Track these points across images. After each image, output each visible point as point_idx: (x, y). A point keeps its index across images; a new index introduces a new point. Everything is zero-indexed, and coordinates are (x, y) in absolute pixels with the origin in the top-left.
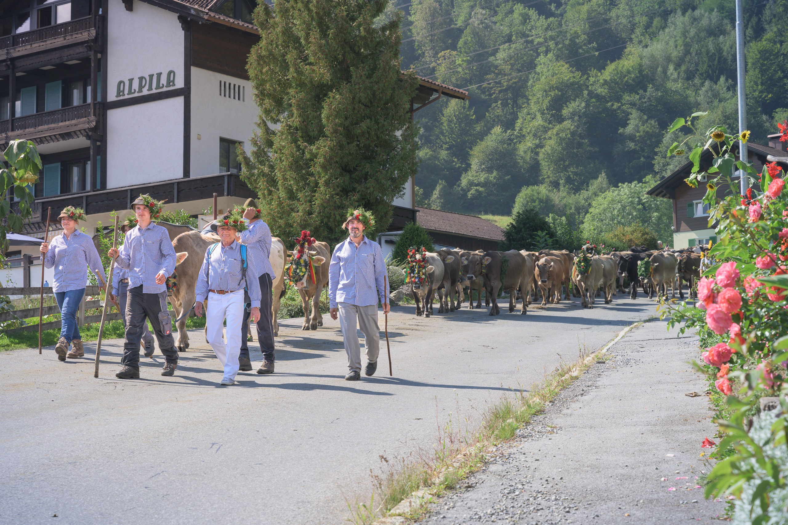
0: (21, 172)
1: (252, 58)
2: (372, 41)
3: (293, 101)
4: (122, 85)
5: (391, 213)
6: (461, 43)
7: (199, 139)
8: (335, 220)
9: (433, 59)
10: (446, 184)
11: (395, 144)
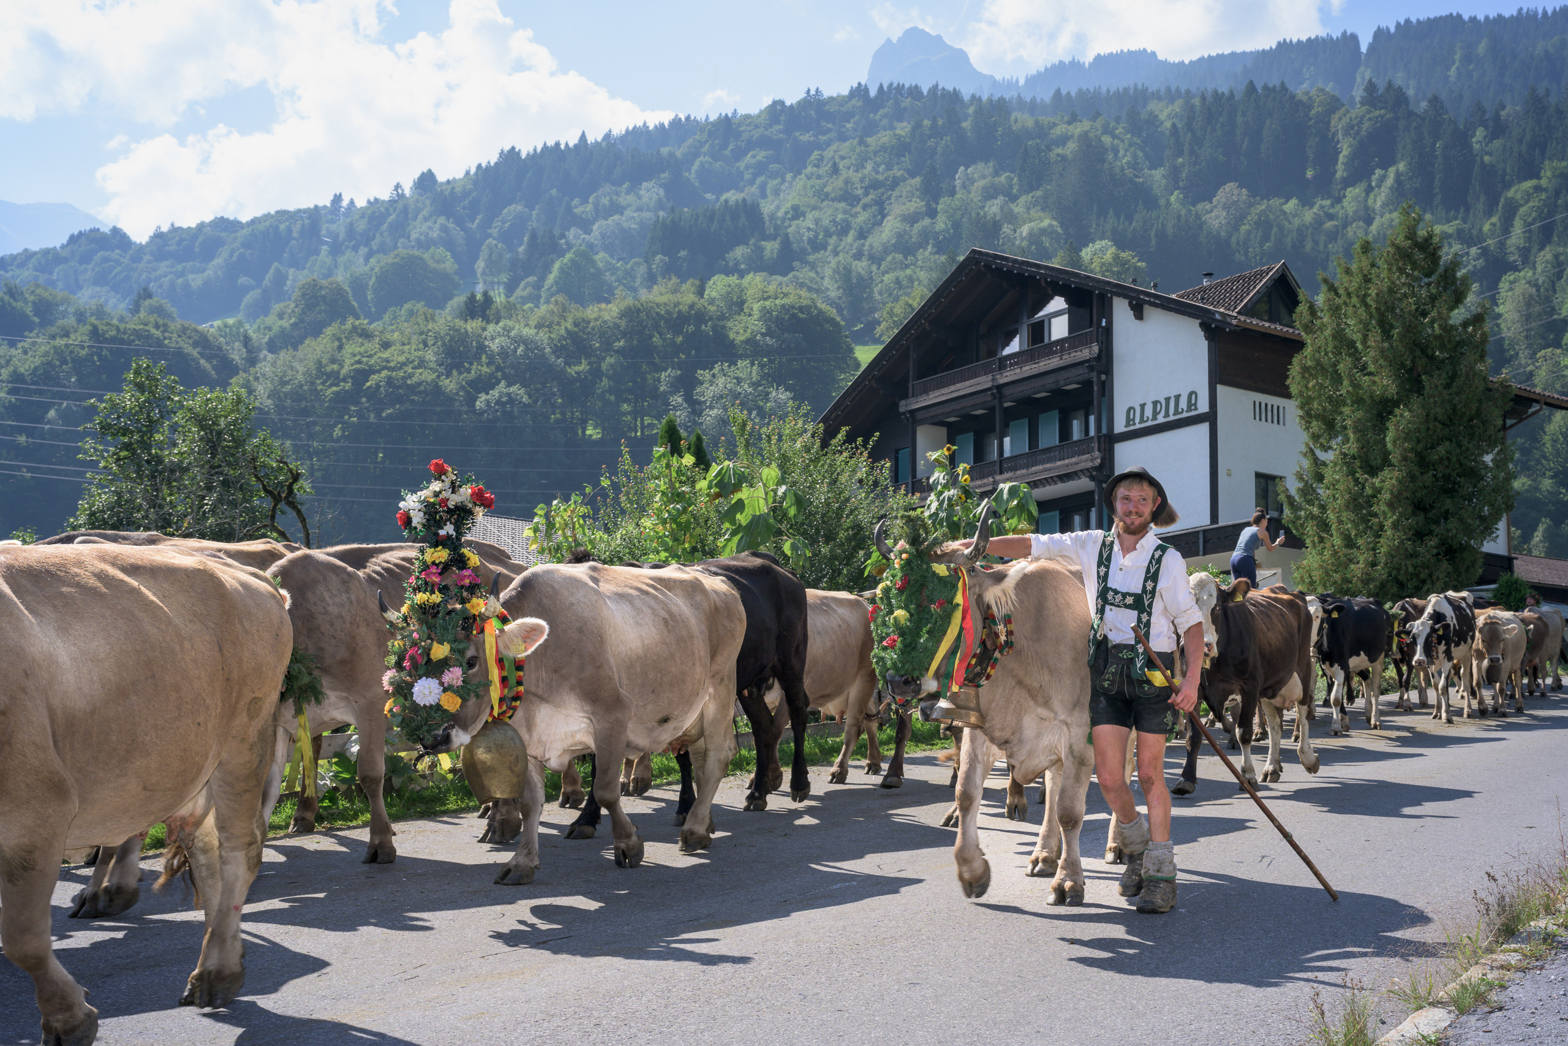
0: (1014, 522)
1: (1295, 369)
2: (1449, 341)
3: (1349, 422)
4: (1132, 411)
5: (1480, 562)
7: (1229, 475)
8: (1406, 573)
9: (1530, 362)
11: (1483, 472)
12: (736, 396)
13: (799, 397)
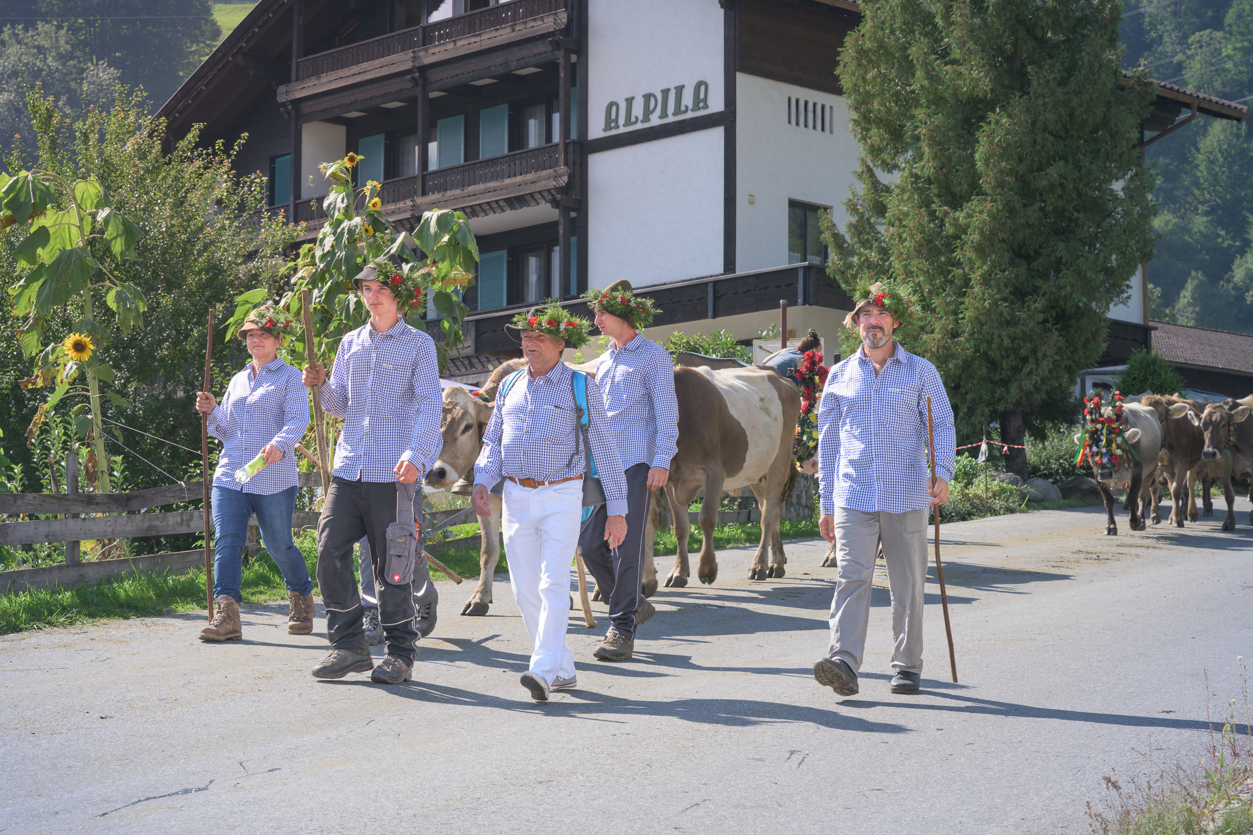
0: (443, 266)
1: (848, 53)
2: (1067, 17)
3: (923, 131)
4: (614, 109)
5: (1104, 333)
6: (1230, 17)
7: (752, 203)
8: (1000, 347)
9: (1178, 48)
10: (1205, 279)
11: (1111, 205)
12: (36, 74)
13: (129, 78)
